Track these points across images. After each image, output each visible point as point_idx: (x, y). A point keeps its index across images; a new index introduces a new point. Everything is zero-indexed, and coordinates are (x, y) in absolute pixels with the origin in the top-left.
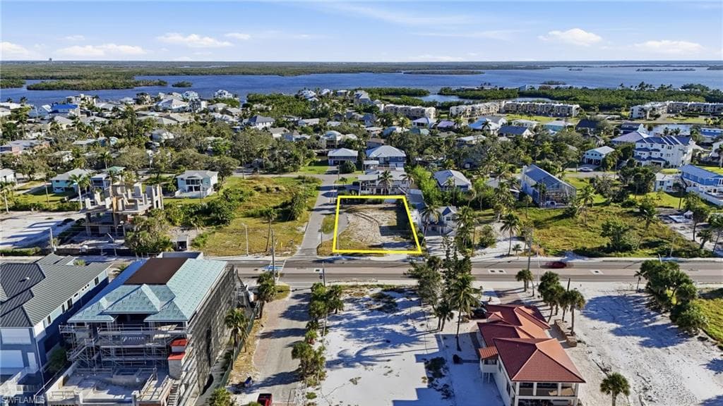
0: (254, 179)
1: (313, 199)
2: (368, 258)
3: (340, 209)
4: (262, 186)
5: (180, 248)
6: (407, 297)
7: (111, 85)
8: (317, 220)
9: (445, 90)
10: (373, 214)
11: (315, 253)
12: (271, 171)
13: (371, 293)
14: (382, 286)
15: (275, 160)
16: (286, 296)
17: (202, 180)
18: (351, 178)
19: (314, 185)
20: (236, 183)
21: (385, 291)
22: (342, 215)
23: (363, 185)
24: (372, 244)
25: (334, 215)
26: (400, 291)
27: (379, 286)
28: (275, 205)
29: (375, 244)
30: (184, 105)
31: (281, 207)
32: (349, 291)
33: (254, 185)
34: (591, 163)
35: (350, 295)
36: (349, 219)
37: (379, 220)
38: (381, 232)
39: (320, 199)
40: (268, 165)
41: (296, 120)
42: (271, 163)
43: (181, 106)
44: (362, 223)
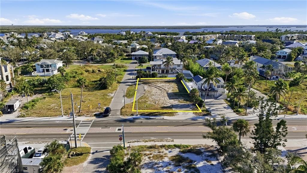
0: (87, 66)
1: (121, 76)
2: (162, 117)
3: (139, 82)
4: (90, 69)
5: (9, 110)
6: (207, 160)
7: (32, 31)
8: (123, 89)
9: (187, 33)
10: (161, 85)
11: (119, 113)
12: (98, 62)
13: (170, 155)
14: (178, 147)
15: (101, 56)
16: (85, 159)
17: (51, 65)
18: (145, 66)
19: (122, 69)
20: (75, 68)
21: (183, 152)
22: (139, 86)
23: (153, 68)
24: (163, 105)
25: (134, 86)
26: (197, 152)
27: (176, 146)
28: (96, 80)
29: (166, 106)
30: (62, 37)
31: (99, 81)
32: (148, 152)
33: (85, 69)
34: (280, 58)
35: (149, 158)
36: (145, 88)
37: (166, 89)
38: (168, 96)
39: (126, 77)
40: (96, 58)
41: (116, 41)
42: (98, 57)
43: (60, 37)
44: (154, 90)
